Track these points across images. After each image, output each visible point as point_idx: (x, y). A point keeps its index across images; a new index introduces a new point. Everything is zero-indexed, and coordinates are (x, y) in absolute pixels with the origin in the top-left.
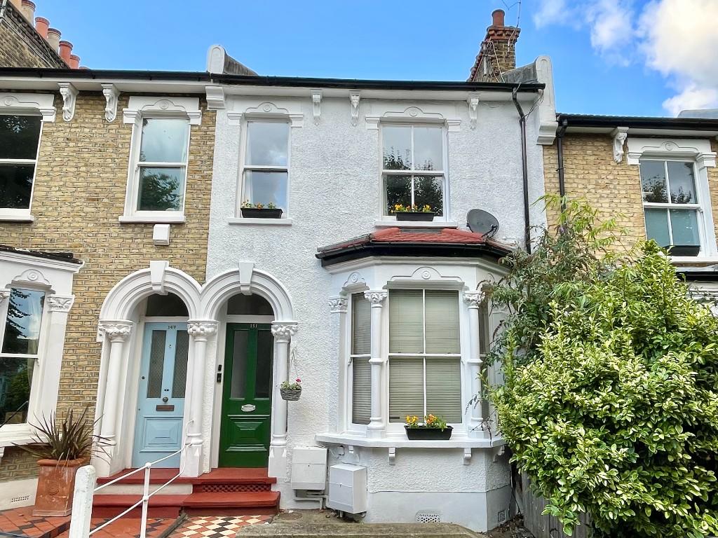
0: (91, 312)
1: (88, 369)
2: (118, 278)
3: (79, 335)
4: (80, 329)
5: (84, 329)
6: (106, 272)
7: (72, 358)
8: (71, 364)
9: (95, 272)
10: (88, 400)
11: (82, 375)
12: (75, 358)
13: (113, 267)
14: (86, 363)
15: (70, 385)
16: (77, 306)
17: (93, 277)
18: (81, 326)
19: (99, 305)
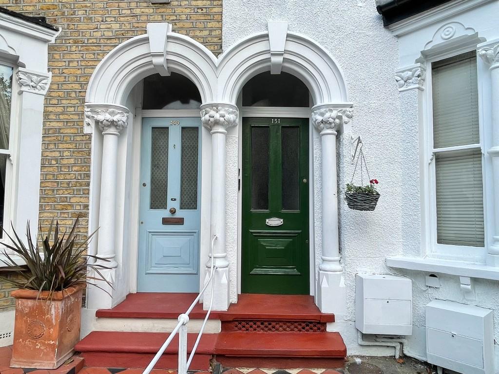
0: (73, 95)
1: (75, 168)
2: (105, 48)
3: (60, 125)
4: (61, 117)
5: (66, 117)
6: (90, 41)
7: (53, 154)
8: (54, 162)
9: (76, 42)
10: (78, 209)
11: (68, 177)
12: (57, 154)
13: (98, 34)
14: (72, 161)
15: (53, 191)
16: (55, 87)
17: (73, 49)
18: (62, 113)
19: (84, 85)
